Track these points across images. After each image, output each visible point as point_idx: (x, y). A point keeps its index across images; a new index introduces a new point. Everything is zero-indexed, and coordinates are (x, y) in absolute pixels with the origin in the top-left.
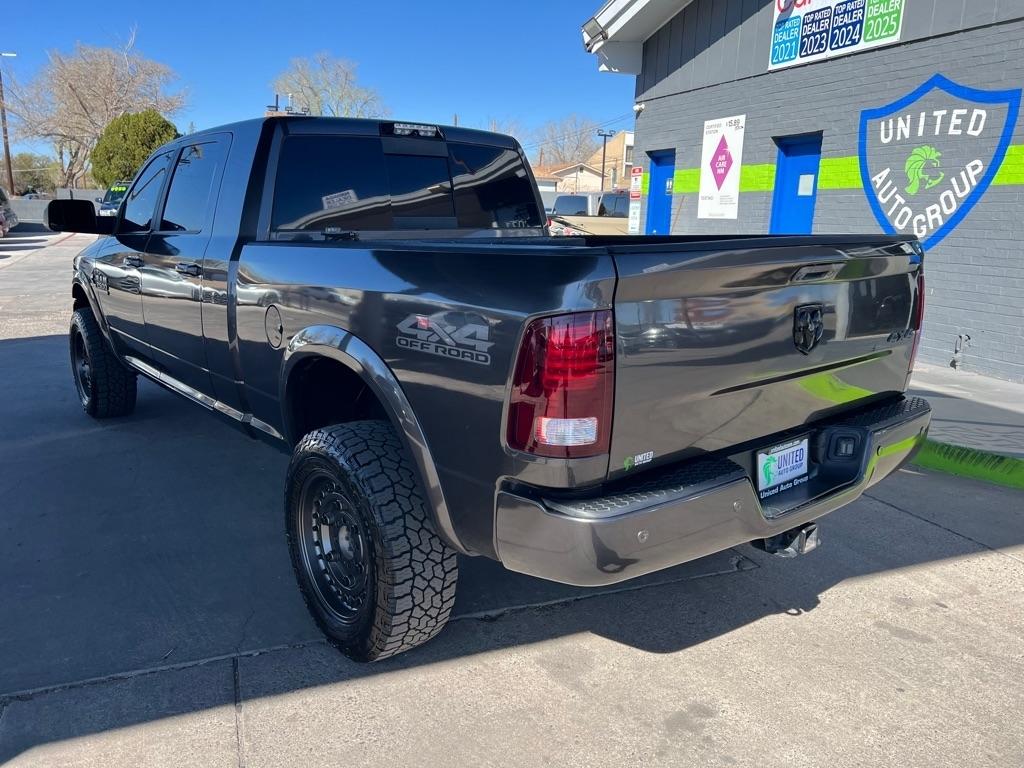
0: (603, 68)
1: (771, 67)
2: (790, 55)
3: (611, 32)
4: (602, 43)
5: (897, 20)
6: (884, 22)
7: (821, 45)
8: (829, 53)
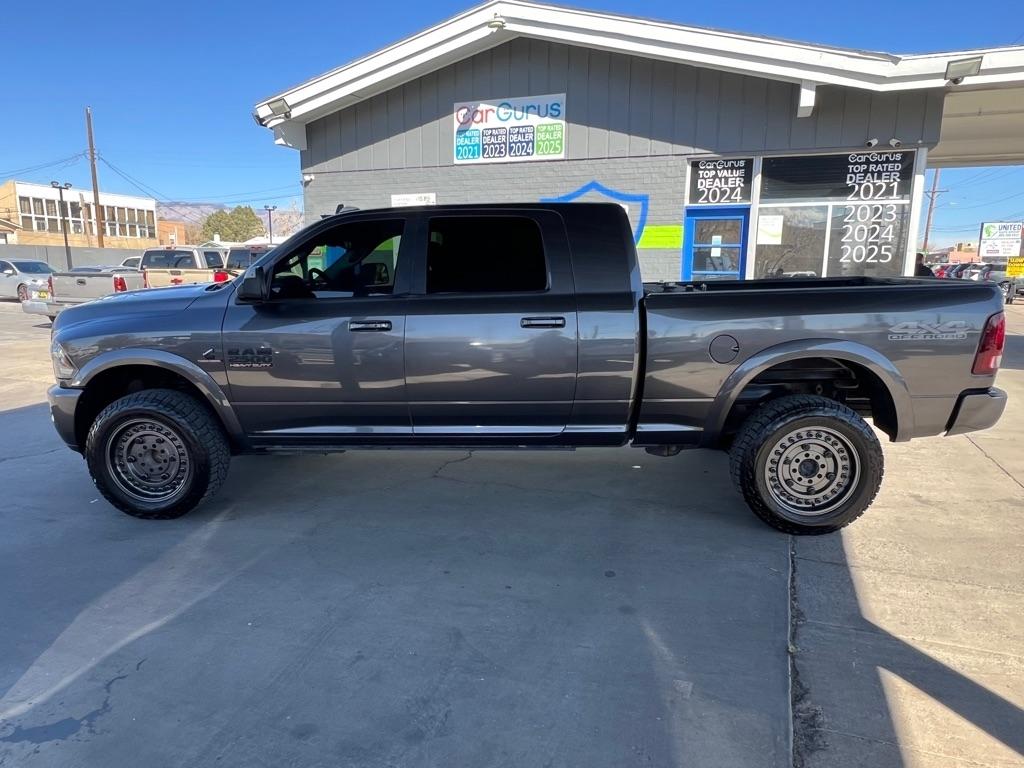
0: (281, 141)
1: (456, 162)
2: (473, 155)
3: (295, 113)
4: (282, 120)
5: (561, 144)
6: (551, 145)
7: (500, 152)
8: (507, 159)
